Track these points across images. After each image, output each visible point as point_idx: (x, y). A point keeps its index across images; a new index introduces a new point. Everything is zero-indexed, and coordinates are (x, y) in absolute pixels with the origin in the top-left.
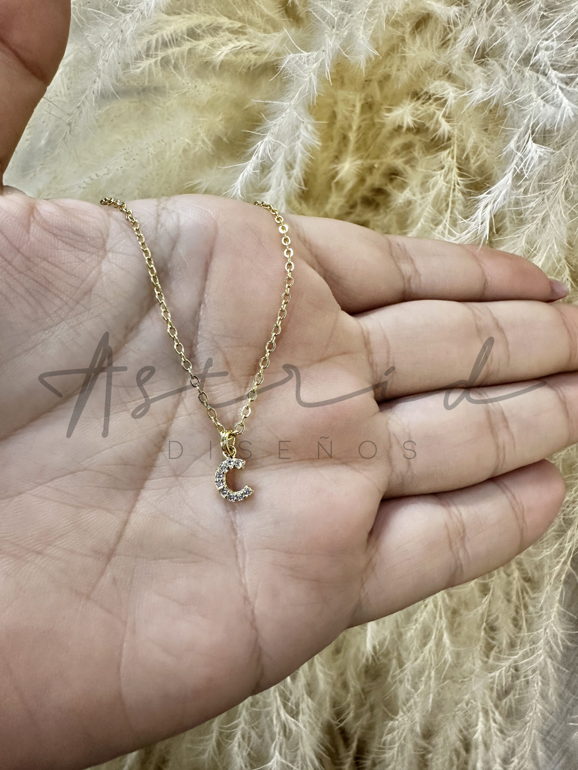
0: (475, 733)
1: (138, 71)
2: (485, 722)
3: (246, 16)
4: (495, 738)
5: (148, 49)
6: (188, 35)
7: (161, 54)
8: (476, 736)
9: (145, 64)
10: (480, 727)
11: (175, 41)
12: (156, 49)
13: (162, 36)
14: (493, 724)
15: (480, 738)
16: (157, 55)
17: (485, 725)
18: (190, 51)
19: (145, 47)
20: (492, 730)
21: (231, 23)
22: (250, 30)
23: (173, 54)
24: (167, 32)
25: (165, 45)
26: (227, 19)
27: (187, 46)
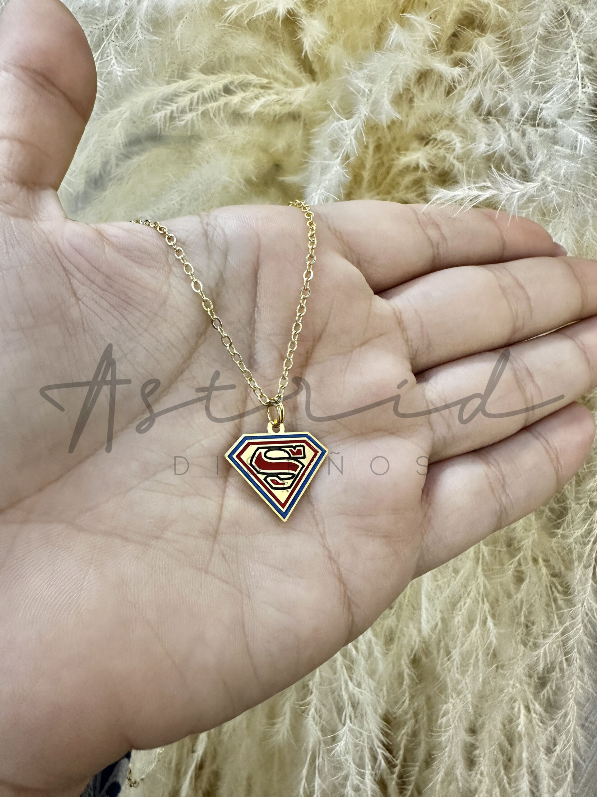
0: (518, 726)
1: (183, 123)
2: (527, 714)
3: (271, 74)
4: (537, 728)
5: (191, 104)
6: (224, 92)
7: (201, 108)
8: (519, 728)
9: (189, 116)
10: (522, 720)
11: (213, 97)
12: (198, 103)
13: (203, 93)
14: (534, 715)
15: (524, 729)
16: (198, 110)
17: (527, 717)
18: (226, 104)
19: (189, 103)
20: (534, 721)
21: (259, 80)
22: (276, 85)
23: (212, 107)
24: (206, 90)
25: (205, 100)
26: (255, 77)
27: (222, 101)
